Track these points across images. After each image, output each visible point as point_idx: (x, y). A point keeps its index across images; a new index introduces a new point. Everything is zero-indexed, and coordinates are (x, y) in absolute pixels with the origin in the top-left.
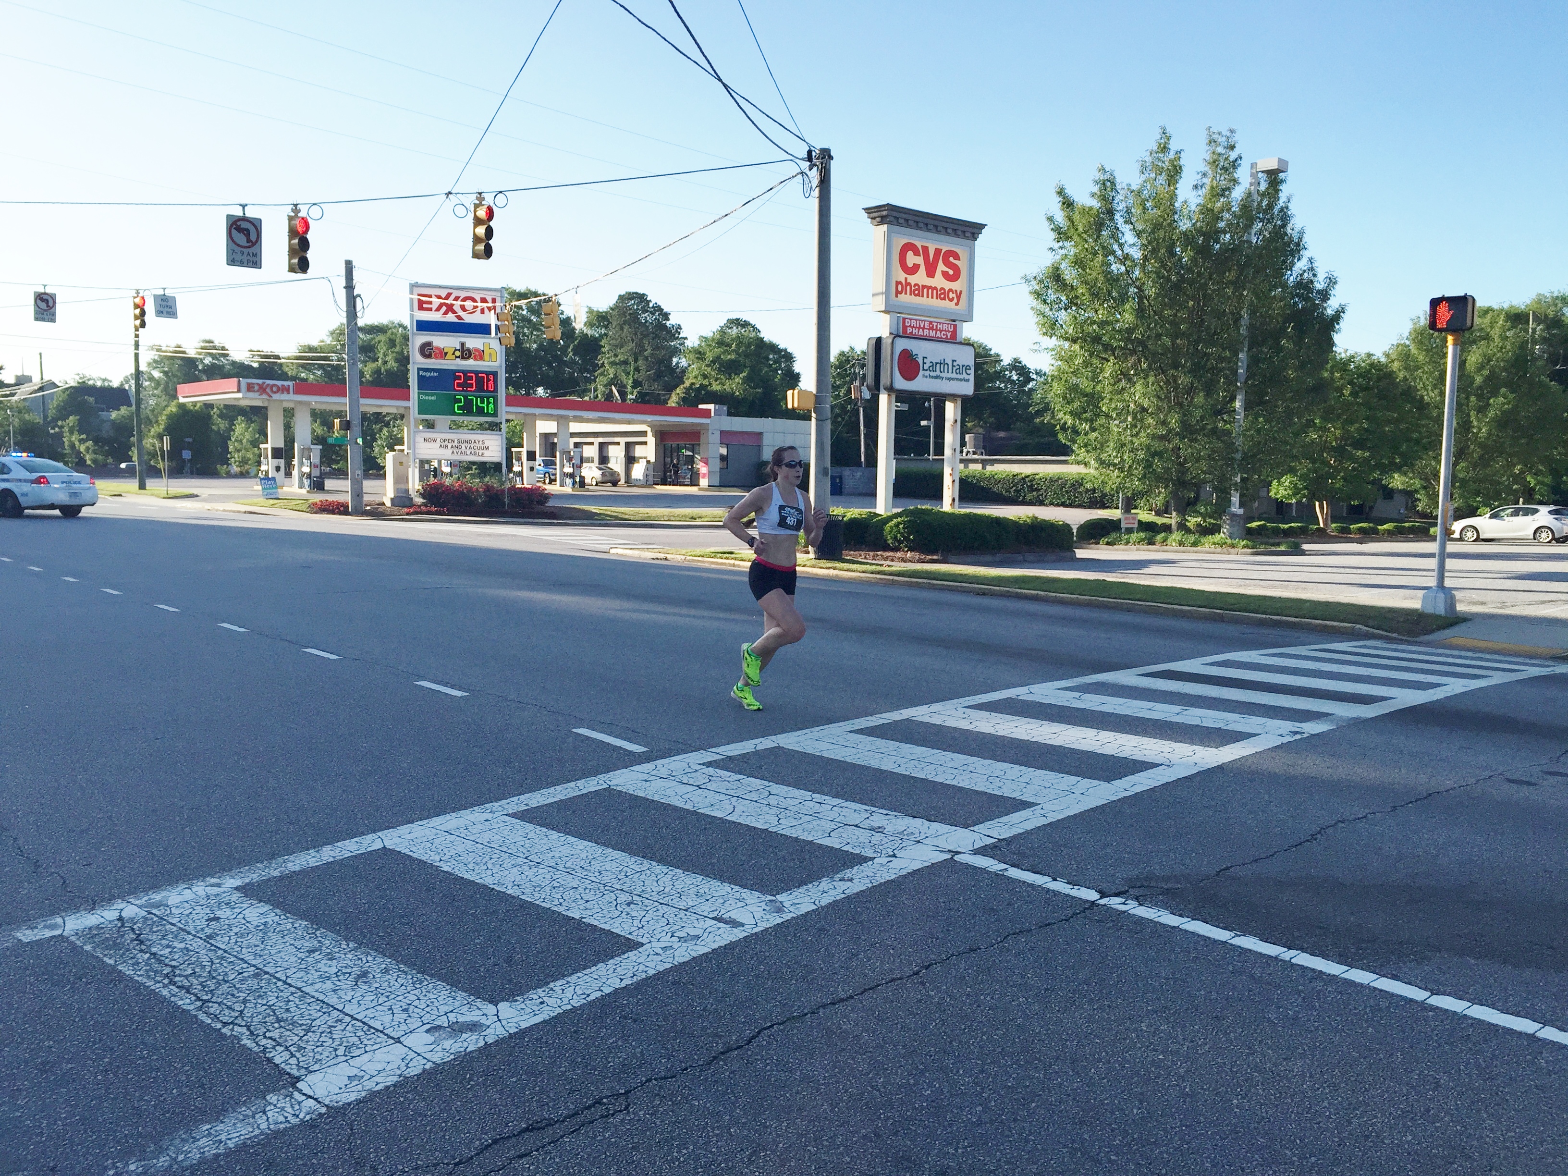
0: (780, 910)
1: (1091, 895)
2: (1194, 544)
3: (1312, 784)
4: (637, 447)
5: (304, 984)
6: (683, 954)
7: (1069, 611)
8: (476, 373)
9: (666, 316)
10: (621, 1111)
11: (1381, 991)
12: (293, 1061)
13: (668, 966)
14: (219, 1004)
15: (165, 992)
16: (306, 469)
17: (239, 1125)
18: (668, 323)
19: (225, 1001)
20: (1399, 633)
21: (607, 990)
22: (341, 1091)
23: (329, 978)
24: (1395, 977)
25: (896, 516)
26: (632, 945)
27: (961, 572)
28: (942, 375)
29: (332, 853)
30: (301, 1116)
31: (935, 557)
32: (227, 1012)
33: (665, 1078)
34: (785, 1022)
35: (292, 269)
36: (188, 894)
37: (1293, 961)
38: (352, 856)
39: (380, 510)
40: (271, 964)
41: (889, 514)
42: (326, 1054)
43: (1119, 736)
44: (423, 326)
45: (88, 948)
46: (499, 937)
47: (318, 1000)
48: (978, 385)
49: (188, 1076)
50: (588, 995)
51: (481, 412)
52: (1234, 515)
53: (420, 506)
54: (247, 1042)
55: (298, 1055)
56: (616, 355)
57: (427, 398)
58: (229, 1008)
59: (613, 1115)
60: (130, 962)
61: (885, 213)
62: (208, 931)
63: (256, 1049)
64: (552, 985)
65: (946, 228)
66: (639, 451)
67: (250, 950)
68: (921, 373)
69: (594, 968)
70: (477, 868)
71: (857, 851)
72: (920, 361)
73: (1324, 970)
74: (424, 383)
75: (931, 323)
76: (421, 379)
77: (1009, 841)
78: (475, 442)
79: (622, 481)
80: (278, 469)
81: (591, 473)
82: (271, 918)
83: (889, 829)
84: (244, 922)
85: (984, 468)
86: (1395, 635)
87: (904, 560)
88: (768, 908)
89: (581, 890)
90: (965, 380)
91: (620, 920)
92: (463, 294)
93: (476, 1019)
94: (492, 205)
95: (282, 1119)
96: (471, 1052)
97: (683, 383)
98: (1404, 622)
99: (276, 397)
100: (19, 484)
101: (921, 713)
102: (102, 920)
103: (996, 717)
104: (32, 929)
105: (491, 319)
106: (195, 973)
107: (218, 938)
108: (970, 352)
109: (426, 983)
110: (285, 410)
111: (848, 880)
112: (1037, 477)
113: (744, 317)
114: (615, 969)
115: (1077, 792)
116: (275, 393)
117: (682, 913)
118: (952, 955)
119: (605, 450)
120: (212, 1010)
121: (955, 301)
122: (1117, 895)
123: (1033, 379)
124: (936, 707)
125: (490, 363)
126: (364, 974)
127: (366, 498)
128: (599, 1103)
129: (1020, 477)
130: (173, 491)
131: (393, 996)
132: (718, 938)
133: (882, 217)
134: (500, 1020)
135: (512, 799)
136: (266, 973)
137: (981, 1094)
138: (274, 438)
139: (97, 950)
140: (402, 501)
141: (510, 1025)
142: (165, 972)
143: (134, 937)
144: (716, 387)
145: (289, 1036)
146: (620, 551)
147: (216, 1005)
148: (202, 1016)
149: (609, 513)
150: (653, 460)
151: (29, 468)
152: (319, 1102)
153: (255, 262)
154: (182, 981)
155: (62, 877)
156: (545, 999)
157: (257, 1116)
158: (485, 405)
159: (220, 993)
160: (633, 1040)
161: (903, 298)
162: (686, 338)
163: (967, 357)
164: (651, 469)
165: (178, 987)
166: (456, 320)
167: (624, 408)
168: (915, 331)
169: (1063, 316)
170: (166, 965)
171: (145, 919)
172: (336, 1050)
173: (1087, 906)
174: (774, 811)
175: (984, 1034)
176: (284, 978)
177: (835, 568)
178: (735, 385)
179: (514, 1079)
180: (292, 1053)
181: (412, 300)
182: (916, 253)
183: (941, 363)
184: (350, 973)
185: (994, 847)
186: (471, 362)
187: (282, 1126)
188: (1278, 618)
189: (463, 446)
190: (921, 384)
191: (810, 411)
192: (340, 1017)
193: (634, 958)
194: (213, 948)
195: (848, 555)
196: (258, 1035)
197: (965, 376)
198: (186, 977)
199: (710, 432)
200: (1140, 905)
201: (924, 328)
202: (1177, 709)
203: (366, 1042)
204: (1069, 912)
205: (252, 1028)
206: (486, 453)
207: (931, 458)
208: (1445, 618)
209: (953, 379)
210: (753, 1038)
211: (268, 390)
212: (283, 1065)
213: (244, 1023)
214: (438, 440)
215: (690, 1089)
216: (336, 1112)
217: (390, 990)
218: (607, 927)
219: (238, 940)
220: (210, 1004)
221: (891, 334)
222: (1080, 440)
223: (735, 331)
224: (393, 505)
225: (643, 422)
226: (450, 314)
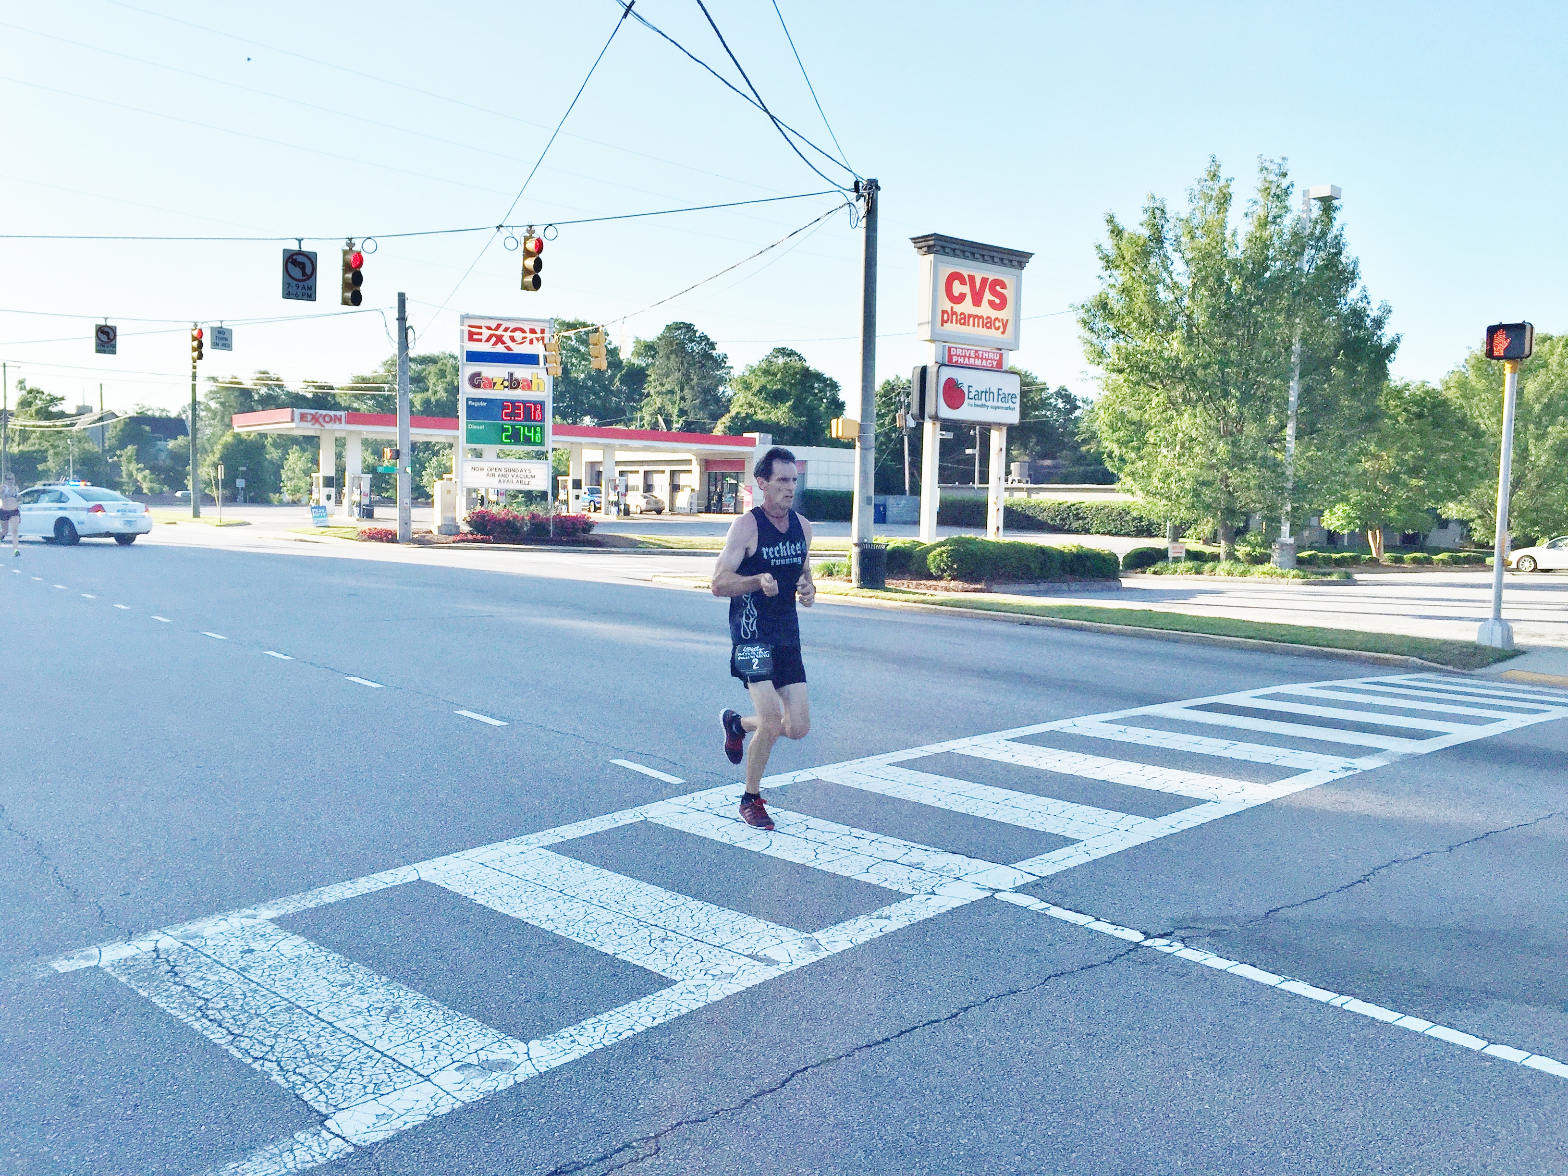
0: (815, 949)
1: (1136, 936)
2: (1243, 574)
3: (1366, 822)
4: (682, 475)
5: (335, 1019)
6: (716, 993)
7: (1113, 642)
8: (524, 402)
9: (712, 346)
10: (651, 1155)
11: (1437, 1039)
12: (322, 1098)
13: (701, 1005)
14: (250, 1038)
15: (197, 1026)
16: (356, 498)
17: (266, 1164)
18: (714, 353)
19: (256, 1036)
20: (1455, 666)
21: (639, 1029)
22: (369, 1130)
23: (360, 1013)
24: (1450, 1026)
25: (940, 545)
26: (665, 983)
27: (1005, 602)
28: (987, 403)
29: (368, 885)
30: (328, 1156)
31: (979, 586)
32: (257, 1047)
33: (696, 1121)
34: (818, 1065)
35: (345, 302)
36: (223, 926)
37: (1344, 1007)
38: (387, 889)
39: (429, 537)
40: (303, 998)
41: (933, 543)
42: (355, 1091)
43: (1165, 770)
44: (473, 357)
45: (123, 979)
46: (531, 972)
47: (349, 1035)
48: (1024, 414)
49: (217, 1112)
50: (620, 1034)
51: (528, 441)
52: (1283, 545)
53: (466, 534)
54: (277, 1078)
55: (327, 1092)
56: (662, 385)
57: (475, 427)
58: (261, 1043)
59: (642, 1159)
60: (164, 994)
61: (931, 243)
62: (242, 963)
63: (286, 1086)
64: (583, 1023)
65: (993, 257)
66: (683, 480)
67: (283, 983)
68: (967, 401)
69: (626, 1006)
70: (511, 901)
71: (895, 888)
72: (965, 390)
73: (1377, 1017)
74: (473, 412)
75: (976, 351)
76: (469, 407)
77: (1051, 879)
78: (521, 470)
79: (667, 509)
80: (329, 497)
81: (636, 500)
82: (305, 950)
83: (928, 866)
84: (278, 954)
85: (1029, 496)
86: (1450, 668)
87: (947, 589)
88: (803, 946)
89: (615, 925)
90: (1009, 408)
91: (653, 956)
92: (512, 326)
93: (506, 1057)
94: (542, 238)
95: (309, 1158)
96: (501, 1091)
97: (729, 412)
98: (1460, 654)
99: (328, 426)
100: (76, 512)
101: (963, 746)
102: (138, 951)
103: (1038, 750)
104: (68, 959)
105: (538, 349)
106: (227, 1006)
107: (252, 971)
108: (1016, 380)
109: (457, 1019)
110: (336, 440)
111: (886, 918)
112: (1083, 505)
113: (790, 346)
114: (647, 1008)
115: (1122, 828)
116: (327, 422)
117: (717, 950)
118: (992, 997)
119: (650, 477)
120: (243, 1045)
121: (1002, 329)
122: (1161, 936)
123: (1080, 407)
124: (977, 739)
125: (538, 393)
126: (396, 1010)
127: (414, 527)
128: (629, 1147)
129: (1066, 505)
130: (226, 519)
131: (425, 1032)
132: (752, 976)
133: (929, 247)
134: (530, 1059)
135: (548, 831)
136: (299, 1007)
137: (1019, 1143)
138: (327, 468)
139: (132, 981)
140: (450, 529)
141: (540, 1064)
142: (198, 1005)
143: (169, 968)
144: (760, 416)
145: (319, 1072)
146: (663, 579)
147: (247, 1040)
148: (233, 1051)
149: (653, 541)
150: (697, 488)
151: (87, 497)
152: (347, 1142)
153: (309, 294)
154: (214, 1015)
155: (100, 907)
156: (577, 1037)
157: (285, 1155)
158: (532, 434)
159: (252, 1027)
160: (665, 1082)
161: (948, 326)
162: (732, 367)
163: (1013, 386)
164: (695, 498)
165: (211, 1020)
166: (506, 351)
167: (669, 437)
168: (961, 360)
169: (1110, 345)
170: (199, 998)
171: (181, 950)
172: (365, 1087)
173: (1133, 946)
174: (812, 845)
175: (1024, 1080)
176: (316, 1013)
177: (877, 598)
178: (781, 414)
179: (543, 1121)
180: (321, 1091)
181: (462, 331)
182: (963, 282)
183: (986, 392)
184: (381, 1008)
185: (1036, 885)
186: (519, 392)
187: (309, 1166)
188: (1329, 649)
189: (510, 474)
190: (966, 413)
191: (854, 440)
192: (370, 1054)
193: (667, 996)
194: (246, 981)
195: (890, 583)
196: (287, 1071)
197: (1010, 404)
198: (219, 1010)
200: (1187, 947)
201: (969, 357)
202: (1225, 743)
203: (395, 1079)
204: (1113, 954)
205: (282, 1064)
206: (532, 481)
207: (976, 486)
208: (1503, 650)
209: (998, 408)
210: (787, 1081)
211: (321, 420)
212: (311, 1103)
213: (274, 1059)
214: (485, 470)
215: (721, 1133)
216: (364, 1152)
217: (421, 1026)
218: (640, 963)
219: (272, 973)
220: (242, 1039)
221: (936, 362)
222: (1128, 468)
223: (781, 361)
224: (440, 533)
225: (688, 451)
226: (500, 345)
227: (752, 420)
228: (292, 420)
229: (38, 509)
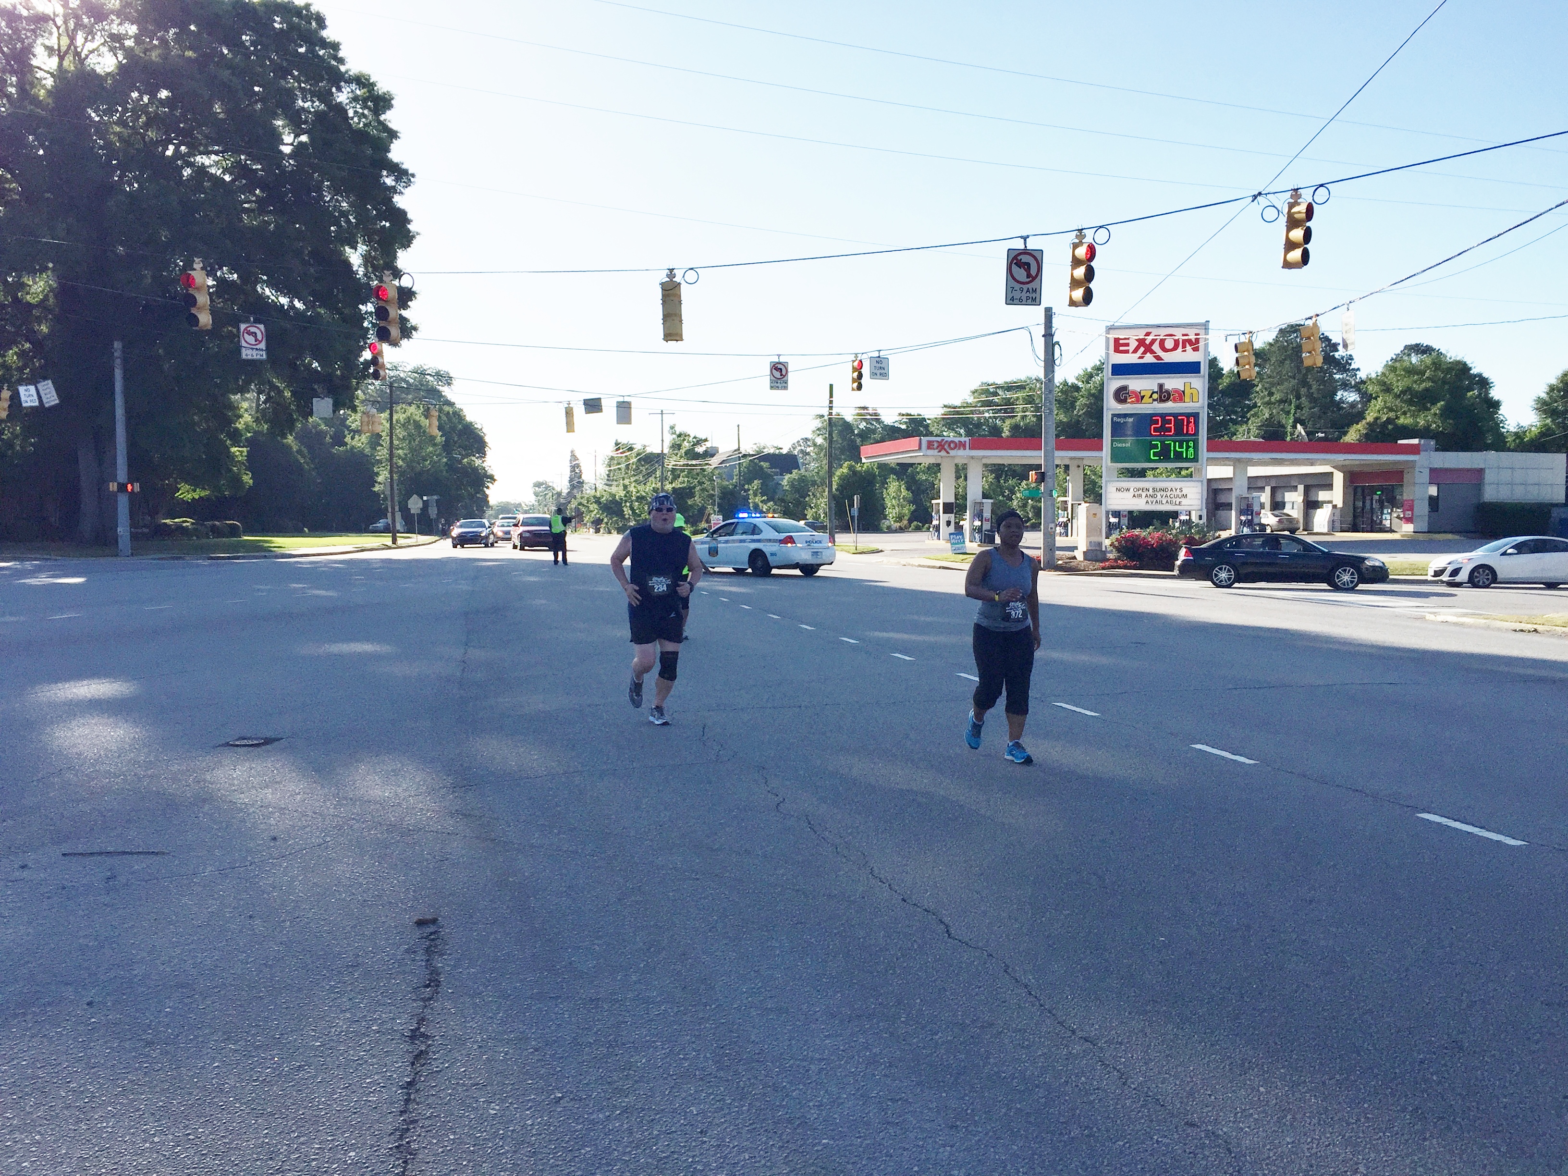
4: (1319, 490)
8: (1175, 415)
9: (1334, 347)
18: (1337, 355)
35: (1074, 303)
39: (1074, 563)
44: (1119, 370)
51: (1179, 457)
53: (1116, 560)
56: (1272, 394)
57: (1120, 445)
66: (1322, 495)
74: (1118, 429)
76: (1114, 424)
78: (1172, 490)
92: (1163, 332)
94: (1311, 201)
97: (1364, 419)
99: (952, 453)
100: (769, 544)
113: (1425, 342)
116: (953, 449)
119: (1279, 494)
125: (1191, 404)
127: (1058, 552)
130: (861, 547)
138: (946, 495)
140: (1095, 555)
144: (1402, 421)
150: (1340, 505)
151: (777, 528)
153: (1034, 298)
158: (1184, 450)
162: (1358, 369)
164: (1337, 518)
166: (1156, 361)
167: (1297, 447)
178: (1430, 417)
181: (1107, 343)
186: (1170, 404)
189: (1159, 494)
199: (1417, 470)
206: (1184, 501)
211: (946, 447)
214: (1132, 490)
223: (1414, 359)
224: (1085, 559)
225: (1325, 462)
226: (1148, 354)
227: (1396, 425)
228: (920, 448)
229: (734, 541)
